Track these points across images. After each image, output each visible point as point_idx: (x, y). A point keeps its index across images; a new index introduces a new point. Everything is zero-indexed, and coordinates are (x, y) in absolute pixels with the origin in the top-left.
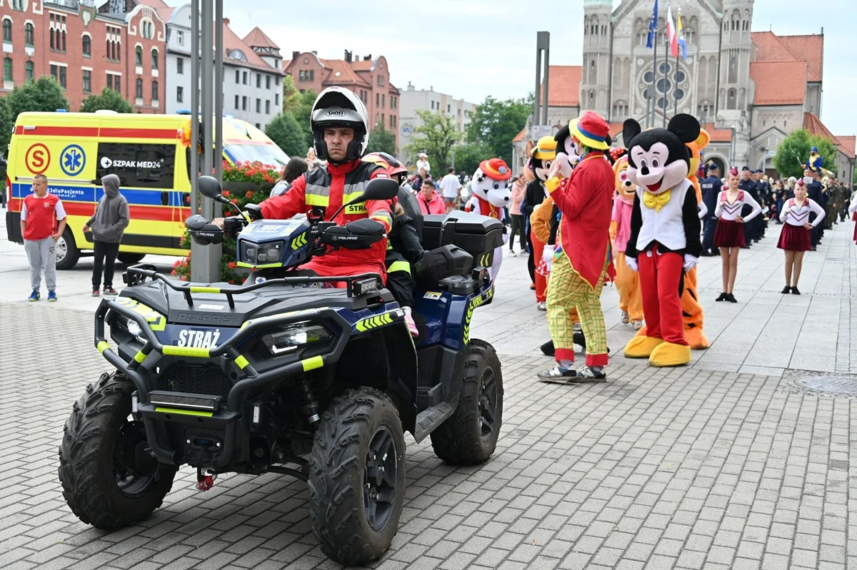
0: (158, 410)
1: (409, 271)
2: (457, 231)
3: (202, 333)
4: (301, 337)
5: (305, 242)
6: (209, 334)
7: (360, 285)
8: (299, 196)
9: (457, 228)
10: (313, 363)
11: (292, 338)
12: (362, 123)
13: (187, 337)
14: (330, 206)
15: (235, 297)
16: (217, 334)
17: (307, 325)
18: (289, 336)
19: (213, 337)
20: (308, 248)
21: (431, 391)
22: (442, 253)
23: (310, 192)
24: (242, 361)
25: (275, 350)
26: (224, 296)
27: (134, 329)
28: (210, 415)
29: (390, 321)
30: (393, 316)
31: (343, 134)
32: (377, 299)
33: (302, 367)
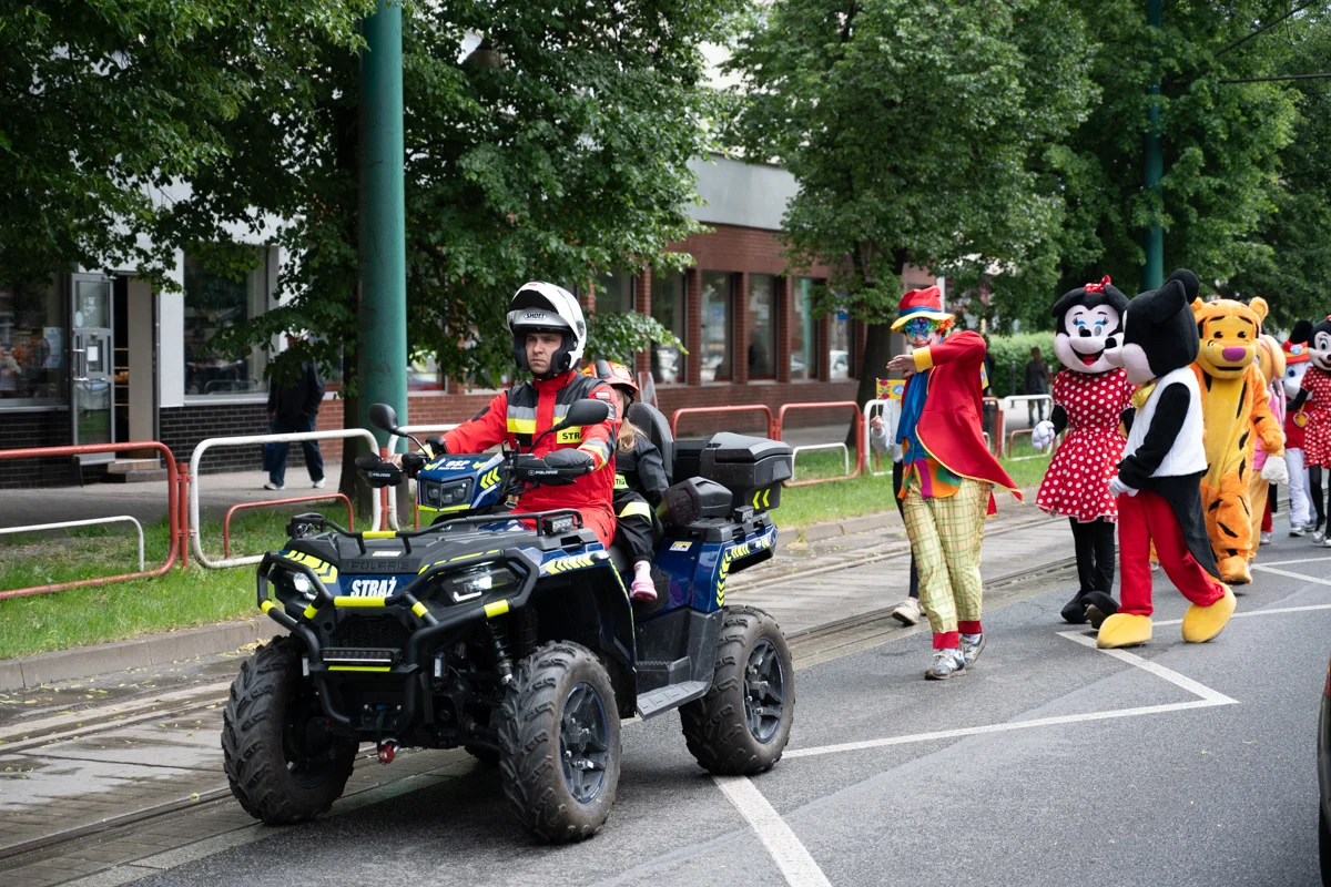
0: (331, 668)
1: (648, 515)
2: (717, 461)
3: (377, 582)
4: (485, 582)
5: (497, 479)
6: (384, 583)
7: (551, 523)
8: (498, 420)
9: (719, 456)
10: (498, 607)
11: (475, 583)
12: (569, 327)
13: (361, 588)
14: (538, 433)
15: (410, 539)
16: (393, 582)
17: (492, 567)
18: (471, 581)
19: (389, 586)
20: (502, 486)
21: (672, 666)
22: (685, 489)
23: (514, 416)
24: (420, 608)
25: (457, 597)
26: (400, 541)
27: (302, 584)
28: (387, 669)
29: (591, 563)
30: (594, 559)
31: (547, 340)
32: (576, 539)
33: (484, 614)
